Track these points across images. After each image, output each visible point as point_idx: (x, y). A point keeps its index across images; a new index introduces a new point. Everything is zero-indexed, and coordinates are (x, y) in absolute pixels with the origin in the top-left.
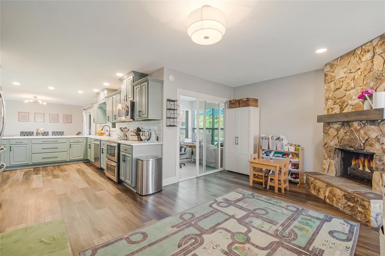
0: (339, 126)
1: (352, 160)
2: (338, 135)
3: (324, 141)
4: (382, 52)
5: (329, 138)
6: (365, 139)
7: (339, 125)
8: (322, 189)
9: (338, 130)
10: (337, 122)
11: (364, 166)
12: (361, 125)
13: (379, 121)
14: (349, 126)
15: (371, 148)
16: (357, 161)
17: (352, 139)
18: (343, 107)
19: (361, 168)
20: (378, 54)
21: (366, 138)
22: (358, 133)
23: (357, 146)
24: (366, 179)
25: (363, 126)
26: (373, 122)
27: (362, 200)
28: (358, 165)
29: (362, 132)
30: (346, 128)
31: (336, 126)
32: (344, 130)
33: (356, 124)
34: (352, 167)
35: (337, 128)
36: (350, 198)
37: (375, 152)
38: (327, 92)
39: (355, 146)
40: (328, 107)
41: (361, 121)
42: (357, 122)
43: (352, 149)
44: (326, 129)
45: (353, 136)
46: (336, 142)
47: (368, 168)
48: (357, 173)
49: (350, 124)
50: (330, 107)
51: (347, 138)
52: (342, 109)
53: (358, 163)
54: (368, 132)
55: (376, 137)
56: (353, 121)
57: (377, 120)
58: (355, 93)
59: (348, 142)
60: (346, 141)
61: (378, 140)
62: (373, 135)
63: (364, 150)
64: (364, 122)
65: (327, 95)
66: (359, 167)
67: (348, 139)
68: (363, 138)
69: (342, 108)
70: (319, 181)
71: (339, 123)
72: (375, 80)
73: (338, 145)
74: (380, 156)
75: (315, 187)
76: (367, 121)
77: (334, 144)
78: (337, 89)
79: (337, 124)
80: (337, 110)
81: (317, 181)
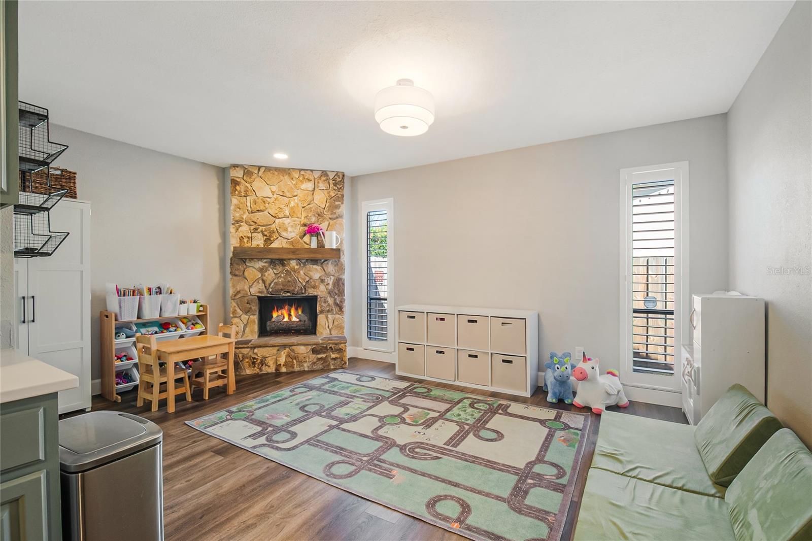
0: (266, 265)
1: (272, 312)
2: (264, 278)
3: (237, 289)
4: (325, 189)
5: (245, 283)
6: (306, 281)
7: (266, 262)
8: (270, 358)
9: (262, 270)
10: (262, 259)
11: (290, 315)
12: (300, 264)
13: (323, 261)
14: (283, 265)
15: (315, 290)
16: (280, 312)
17: (289, 281)
18: (272, 239)
19: (286, 319)
20: (320, 188)
21: (307, 279)
22: (296, 275)
23: (296, 290)
24: (293, 330)
25: (302, 265)
26: (315, 261)
27: (336, 344)
28: (282, 316)
29: (302, 272)
30: (278, 267)
31: (260, 264)
32: (274, 270)
33: (293, 263)
34: (273, 320)
35: (261, 267)
36: (321, 349)
37: (319, 293)
38: (238, 210)
39: (294, 290)
40: (241, 235)
41: (298, 259)
42: (295, 261)
43: (289, 294)
44: (238, 269)
45: (291, 277)
46: (261, 288)
47: (296, 317)
48: (281, 326)
49: (285, 262)
50: (245, 235)
51: (280, 280)
52: (268, 240)
53: (282, 314)
54: (309, 272)
55: (320, 277)
56: (290, 259)
57: (321, 260)
58: (291, 224)
59: (283, 286)
60: (280, 285)
61: (322, 281)
62: (316, 275)
63: (305, 293)
64: (303, 261)
65: (238, 215)
66: (284, 318)
67: (282, 282)
68: (304, 279)
69: (270, 240)
70: (259, 349)
71: (265, 260)
72: (317, 216)
73: (265, 291)
74: (325, 297)
75: (255, 360)
76: (307, 260)
77: (258, 290)
78: (258, 210)
79: (262, 262)
80: (258, 241)
81: (256, 350)
